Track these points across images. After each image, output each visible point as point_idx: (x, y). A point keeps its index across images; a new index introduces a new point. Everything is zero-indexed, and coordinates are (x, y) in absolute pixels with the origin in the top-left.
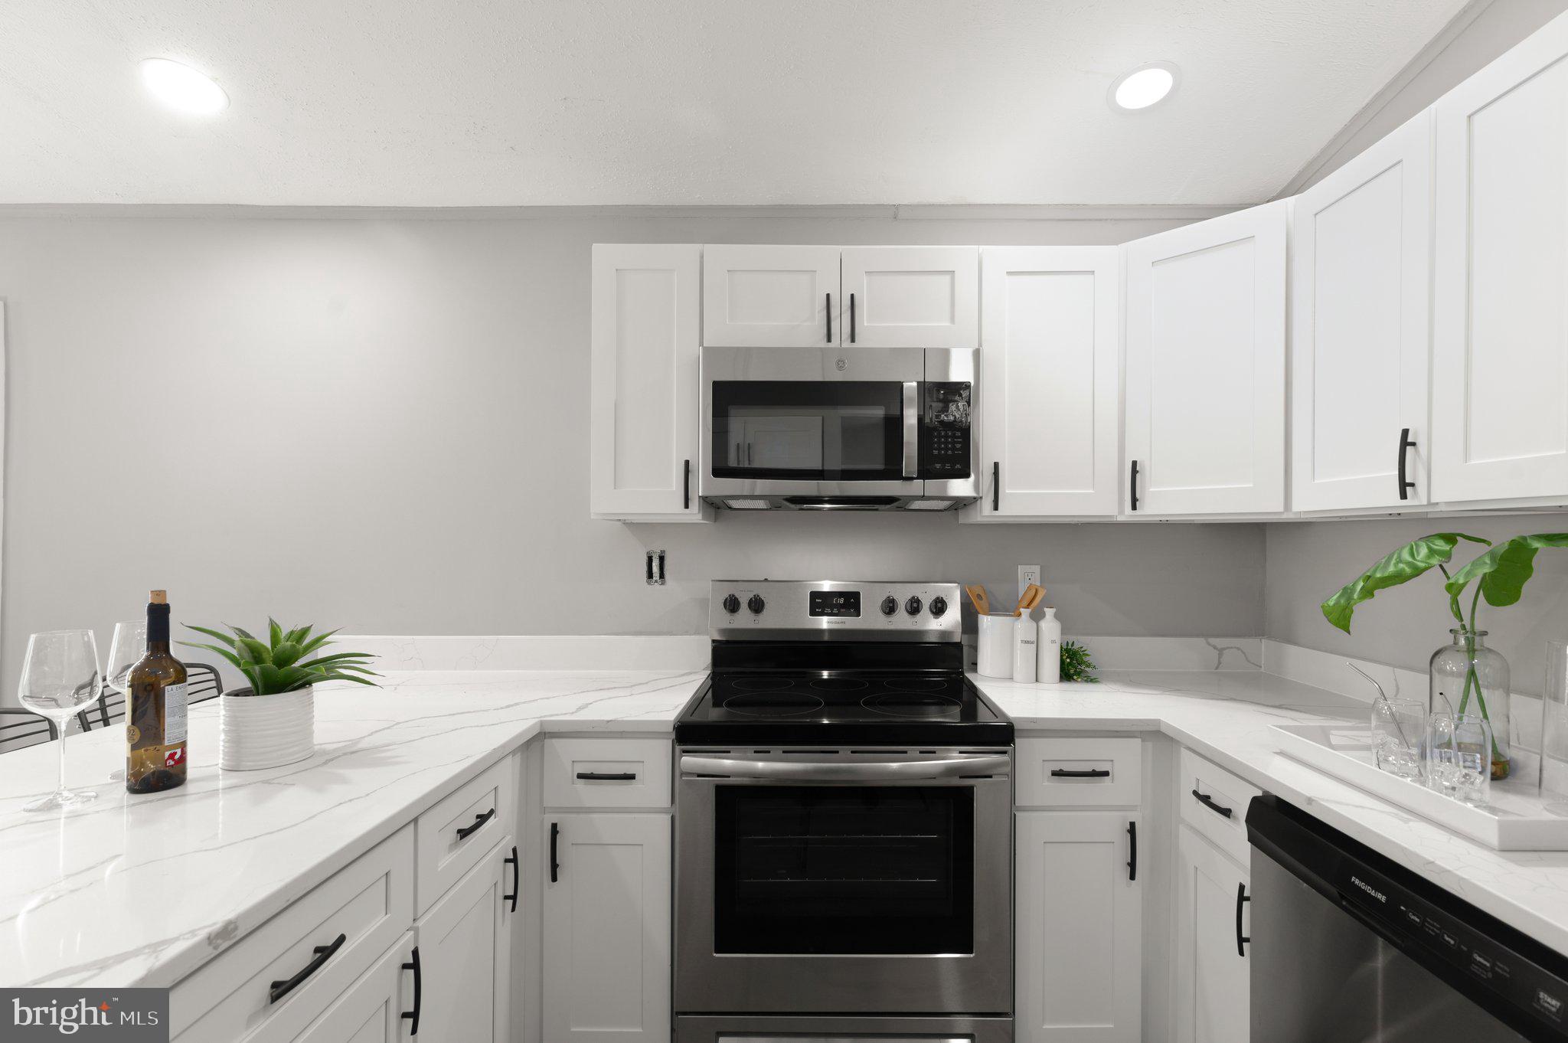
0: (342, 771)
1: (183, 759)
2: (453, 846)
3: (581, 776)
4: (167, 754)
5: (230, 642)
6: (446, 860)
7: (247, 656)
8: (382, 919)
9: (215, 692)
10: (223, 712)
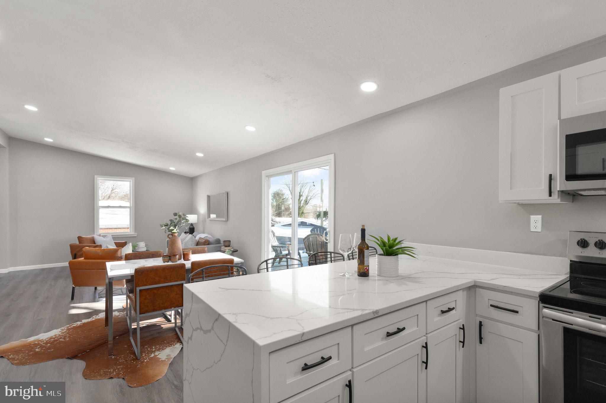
0: (406, 282)
1: (368, 270)
2: (439, 315)
3: (492, 306)
4: (365, 268)
5: (378, 240)
6: (437, 319)
7: (382, 245)
8: (415, 328)
9: (375, 253)
10: (377, 259)
